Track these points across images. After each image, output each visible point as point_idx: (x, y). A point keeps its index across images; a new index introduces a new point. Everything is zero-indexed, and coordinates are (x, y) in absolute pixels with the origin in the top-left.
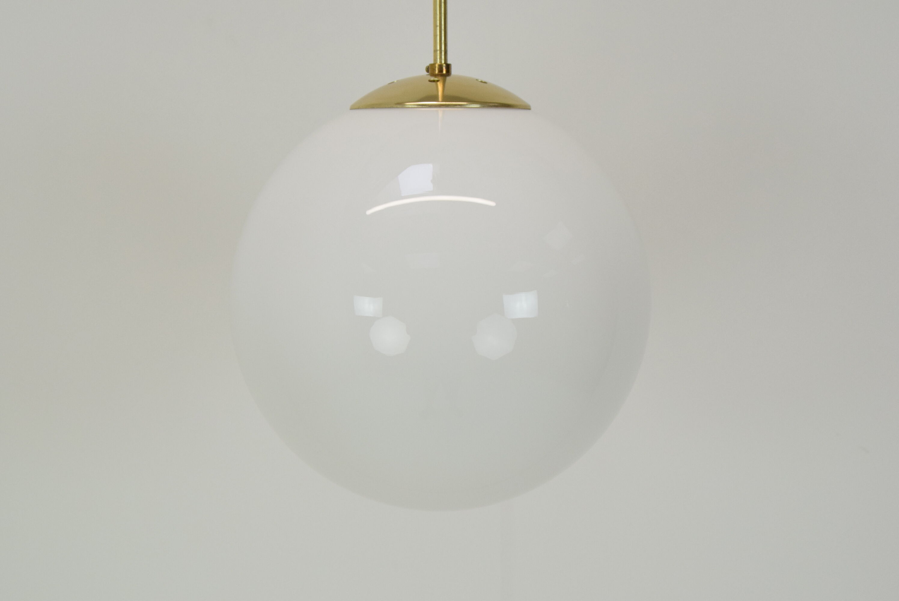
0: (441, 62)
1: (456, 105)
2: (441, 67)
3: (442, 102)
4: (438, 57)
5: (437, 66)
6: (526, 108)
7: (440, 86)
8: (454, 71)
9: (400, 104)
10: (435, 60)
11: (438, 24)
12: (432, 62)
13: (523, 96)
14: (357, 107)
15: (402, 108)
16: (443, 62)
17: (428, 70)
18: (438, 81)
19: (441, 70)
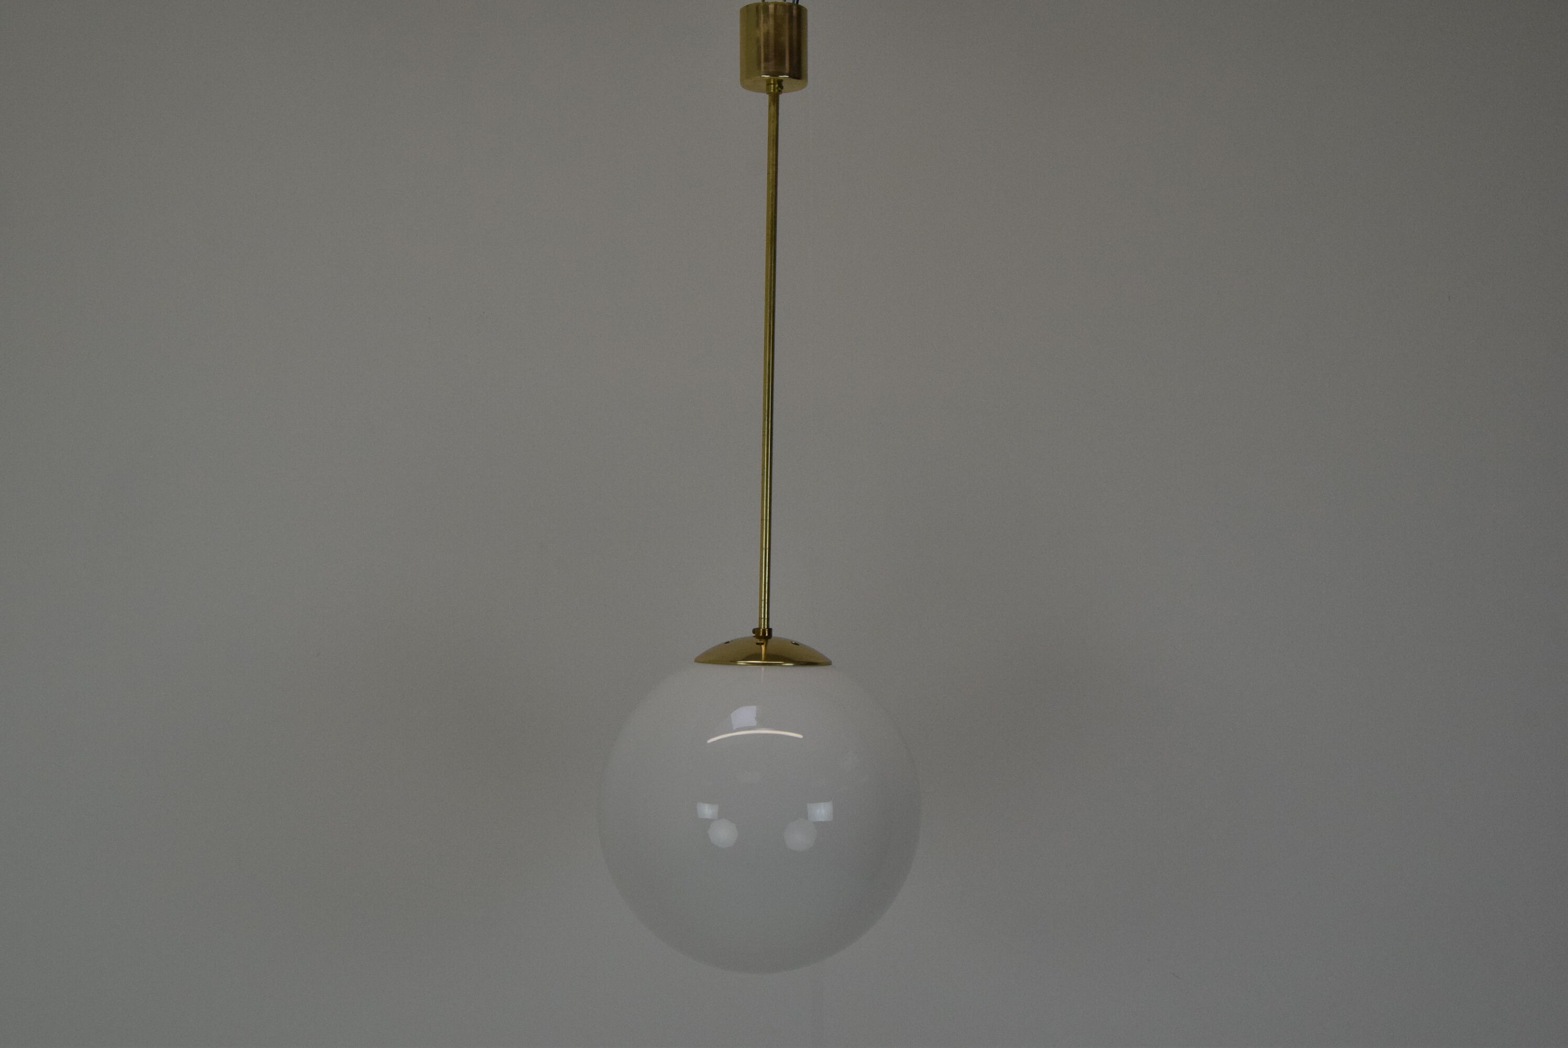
0: (764, 627)
1: (772, 664)
2: (764, 630)
3: (764, 661)
4: (763, 623)
5: (761, 630)
6: (828, 663)
7: (763, 647)
8: (774, 634)
9: (733, 662)
10: (760, 625)
11: (763, 599)
12: (758, 627)
13: (829, 655)
14: (700, 660)
15: (734, 665)
16: (766, 627)
17: (754, 631)
18: (762, 644)
19: (764, 633)
